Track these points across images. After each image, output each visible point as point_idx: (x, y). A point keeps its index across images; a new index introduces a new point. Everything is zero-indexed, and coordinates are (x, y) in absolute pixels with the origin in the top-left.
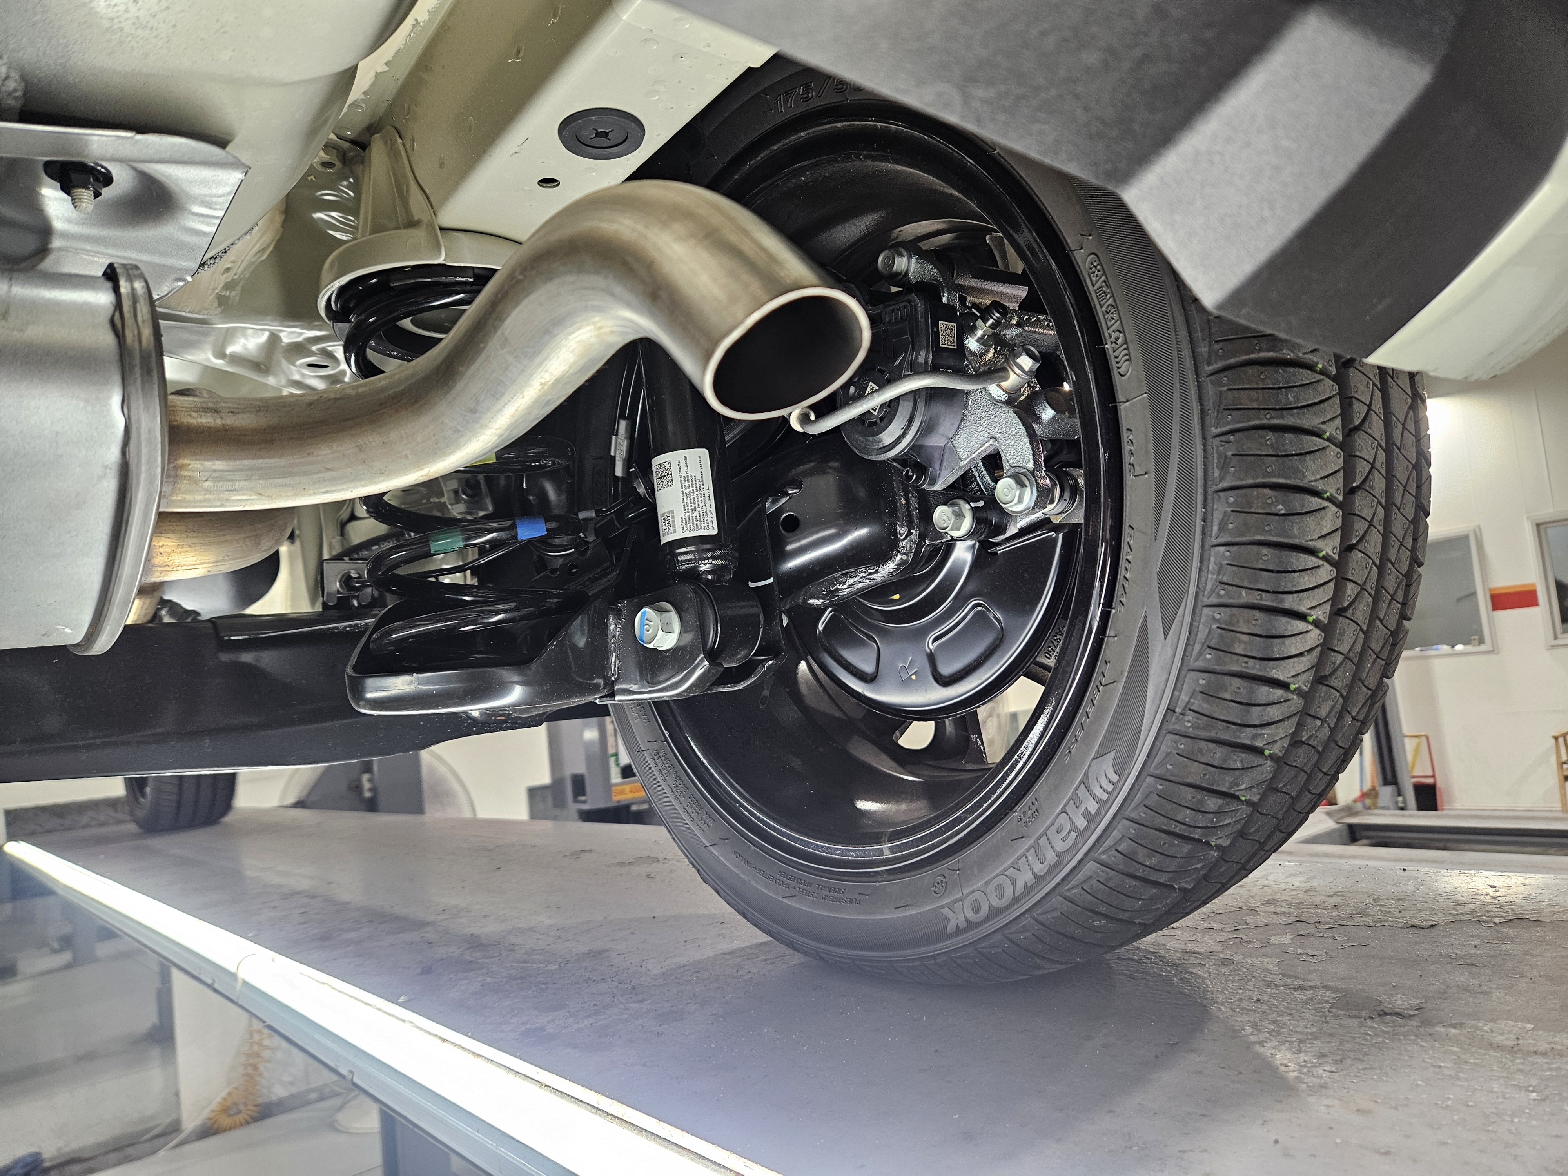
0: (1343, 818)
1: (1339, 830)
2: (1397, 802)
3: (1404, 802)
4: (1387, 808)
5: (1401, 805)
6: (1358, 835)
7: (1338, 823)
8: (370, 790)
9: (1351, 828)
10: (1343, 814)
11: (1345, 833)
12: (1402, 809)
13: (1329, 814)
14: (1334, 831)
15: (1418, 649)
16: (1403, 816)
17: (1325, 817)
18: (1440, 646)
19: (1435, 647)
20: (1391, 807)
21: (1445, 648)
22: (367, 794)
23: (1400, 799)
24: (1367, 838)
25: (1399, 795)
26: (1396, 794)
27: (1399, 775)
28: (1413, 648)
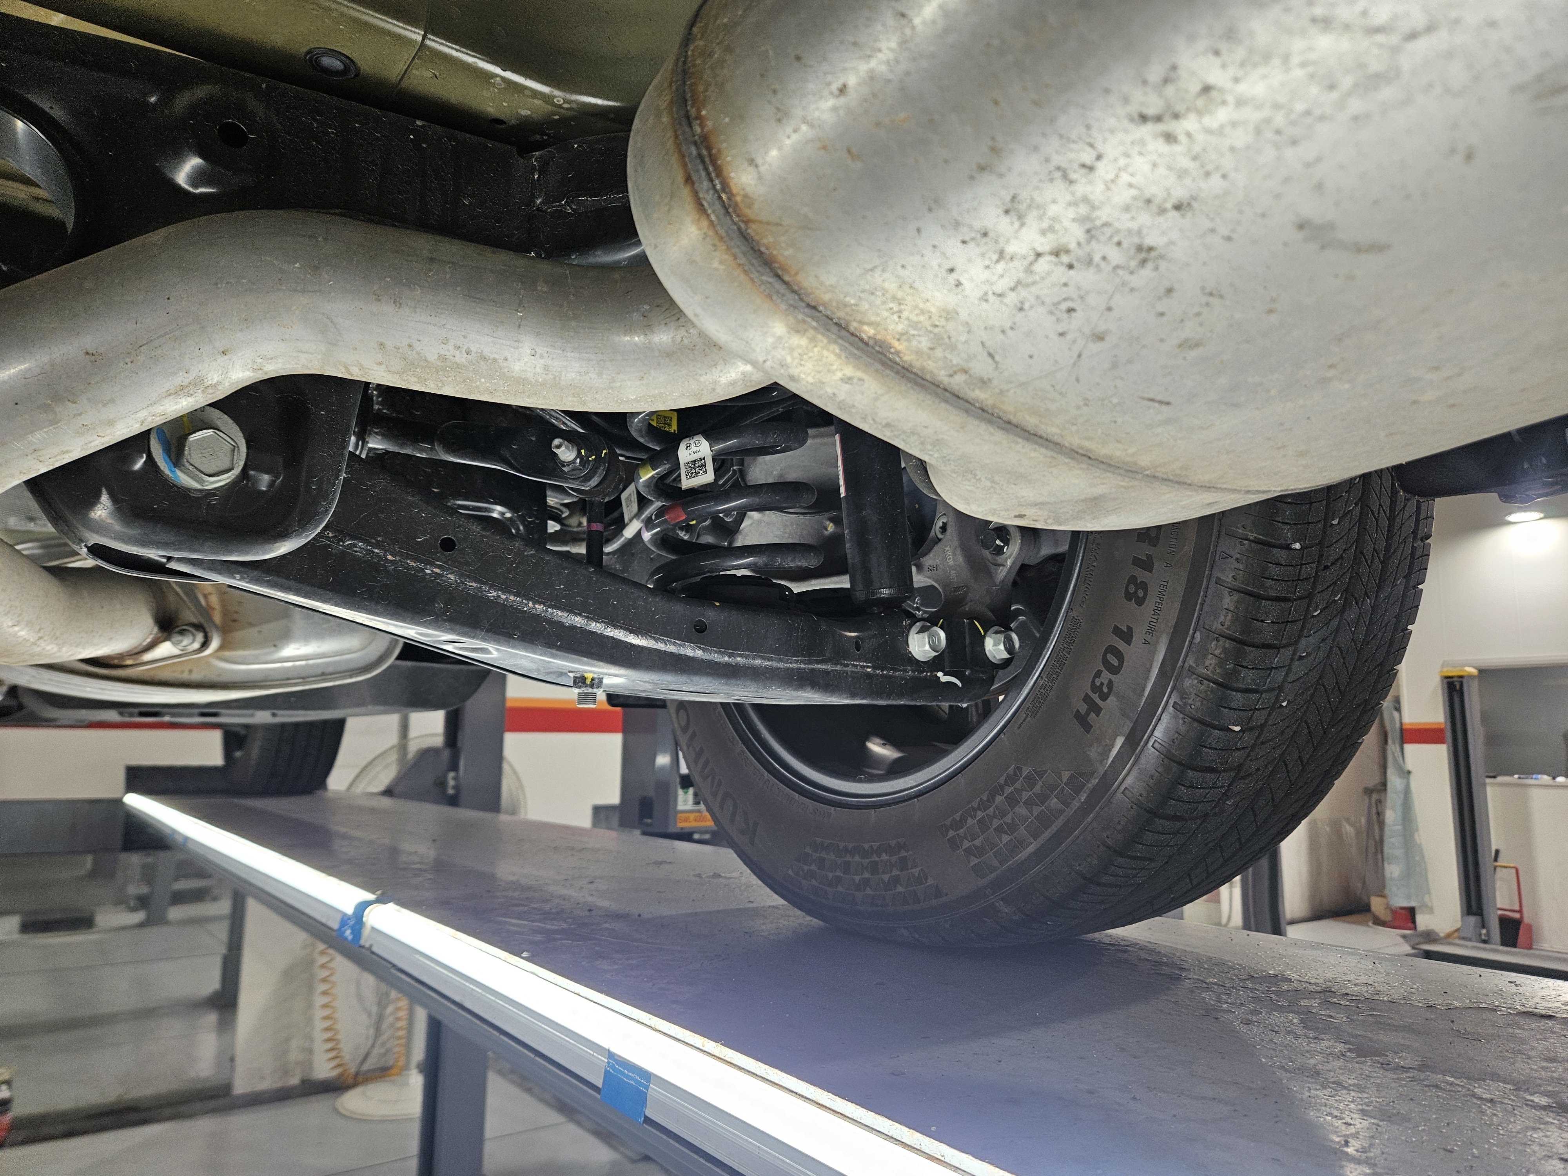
0: (1417, 944)
1: (1416, 953)
2: (1480, 935)
3: (1488, 935)
4: (1470, 940)
5: (1484, 938)
7: (1414, 948)
10: (1419, 939)
12: (1485, 942)
13: (1404, 937)
15: (1516, 776)
16: (1485, 949)
18: (1540, 776)
19: (1534, 776)
20: (1474, 939)
21: (1545, 779)
22: (451, 792)
23: (1484, 931)
25: (1483, 927)
26: (1480, 925)
27: (1485, 907)
28: (1512, 775)
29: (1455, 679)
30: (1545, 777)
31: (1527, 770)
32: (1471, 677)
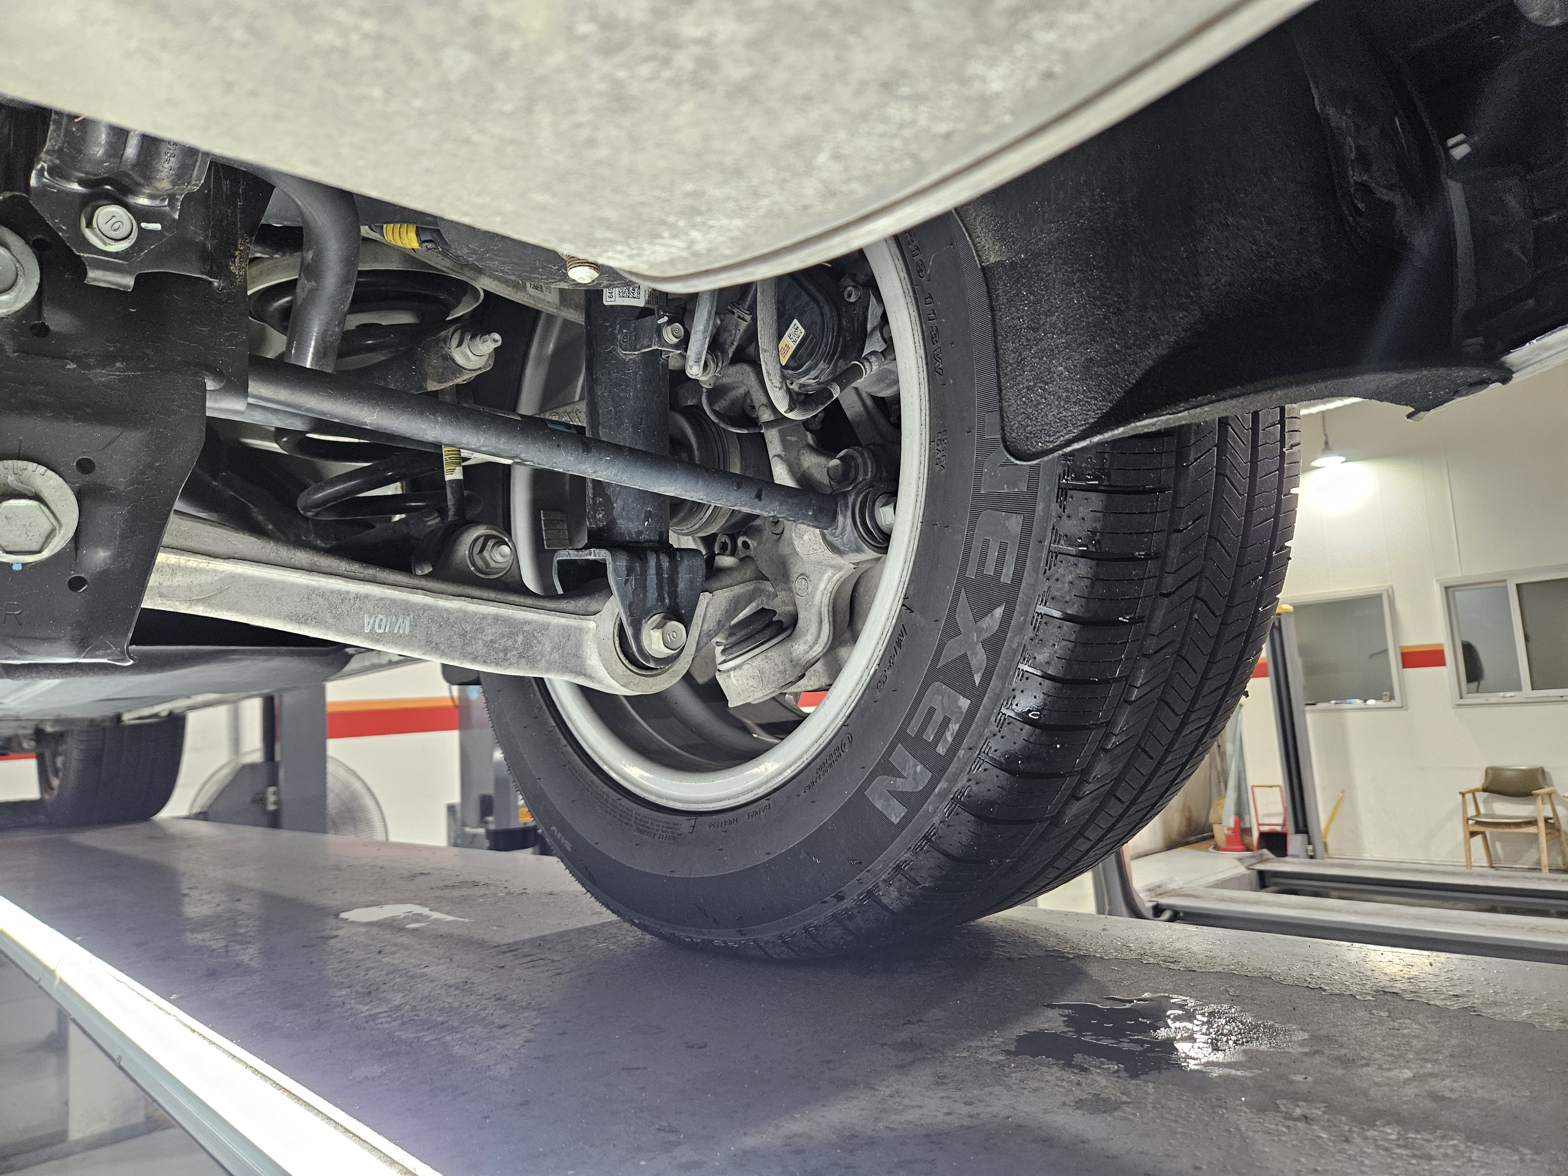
0: (1254, 864)
1: (1249, 876)
2: (1307, 851)
3: (1314, 851)
4: (1296, 856)
5: (1311, 853)
6: (1267, 880)
7: (1249, 869)
8: (275, 803)
9: (1261, 874)
10: (1254, 860)
11: (1255, 879)
12: (1312, 857)
15: (1333, 702)
16: (1311, 864)
17: (1237, 863)
18: (1353, 701)
19: (1348, 701)
20: (1302, 854)
22: (271, 807)
23: (1310, 847)
24: (1275, 884)
25: (1310, 843)
26: (1307, 842)
27: (1310, 824)
28: (1328, 701)
30: (1357, 701)
31: (1342, 696)
32: (1288, 613)
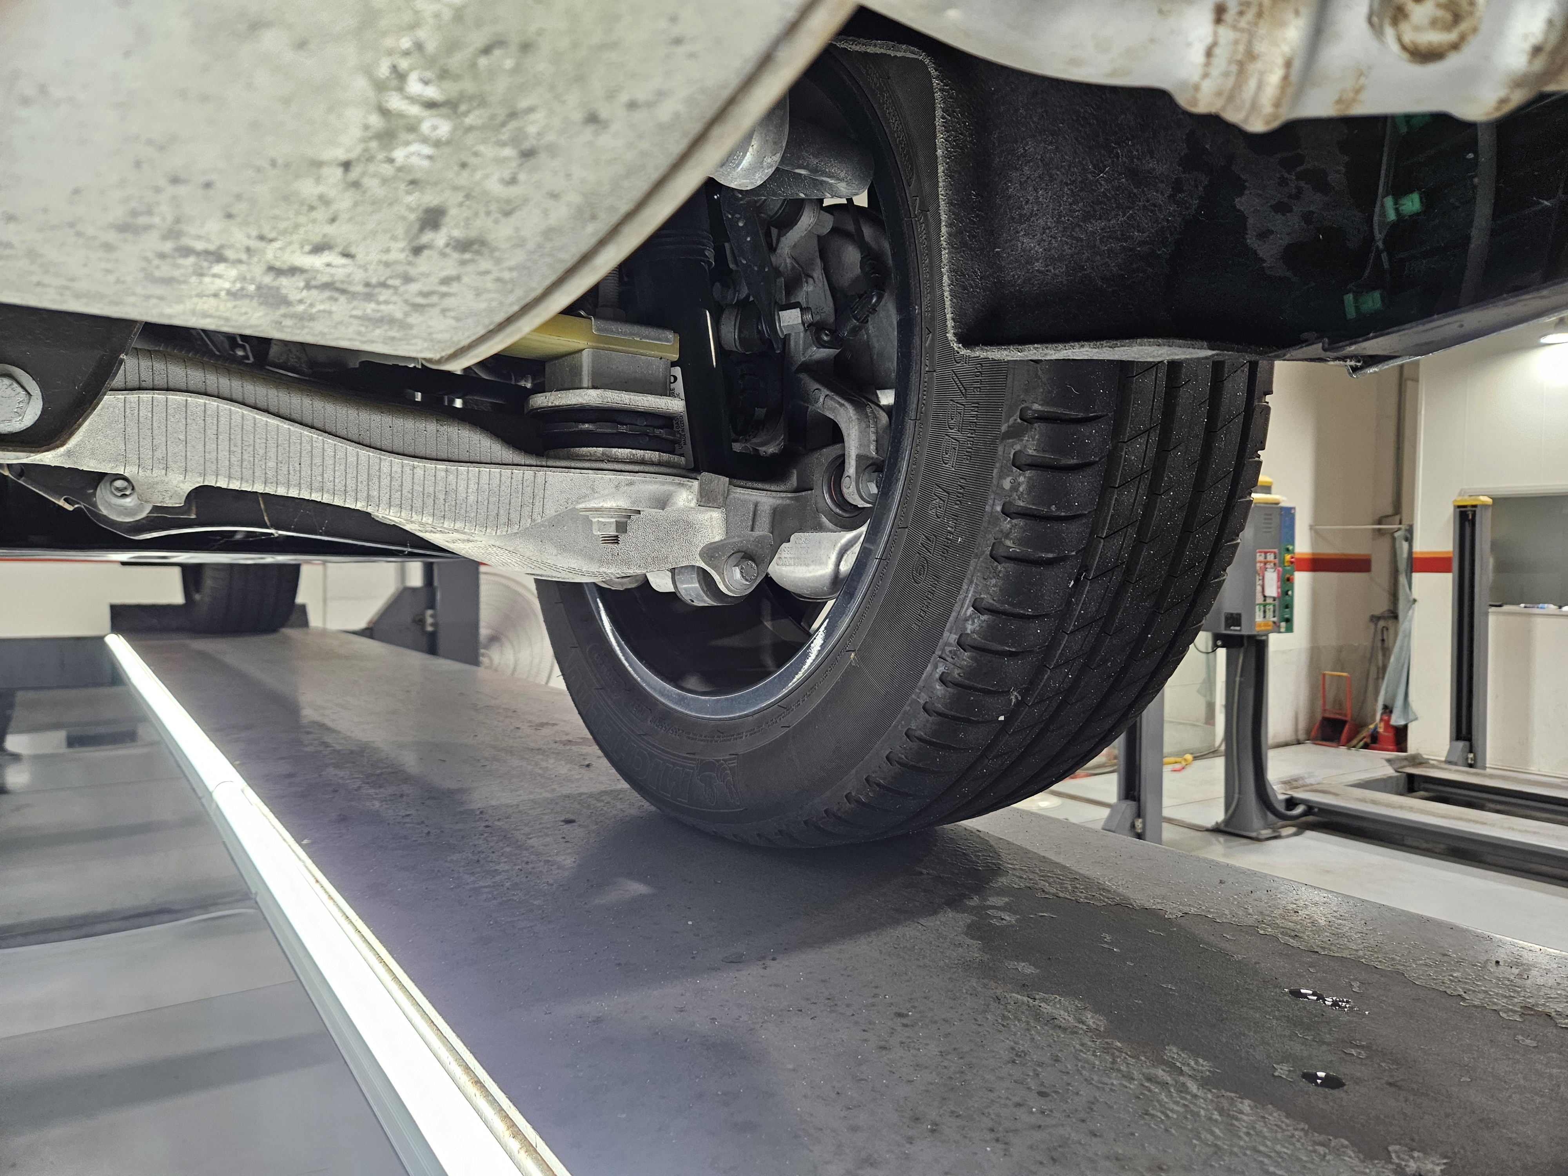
0: (1404, 767)
1: (1397, 777)
2: (1467, 759)
3: (1475, 759)
4: (1456, 764)
5: (1470, 762)
6: (1416, 785)
7: (1397, 771)
8: (432, 625)
9: (1411, 777)
10: (1405, 763)
11: (1403, 781)
12: (1471, 766)
13: (1389, 761)
14: (1390, 778)
15: (1523, 605)
16: (1468, 773)
17: (1386, 764)
18: (1546, 605)
19: (1541, 605)
20: (1460, 762)
21: (1552, 608)
22: (430, 629)
23: (1471, 756)
24: (1426, 790)
25: (1471, 752)
26: (1468, 750)
27: (1474, 733)
28: (1518, 604)
29: (1469, 509)
30: (1552, 606)
31: (1533, 600)
32: (1485, 506)
